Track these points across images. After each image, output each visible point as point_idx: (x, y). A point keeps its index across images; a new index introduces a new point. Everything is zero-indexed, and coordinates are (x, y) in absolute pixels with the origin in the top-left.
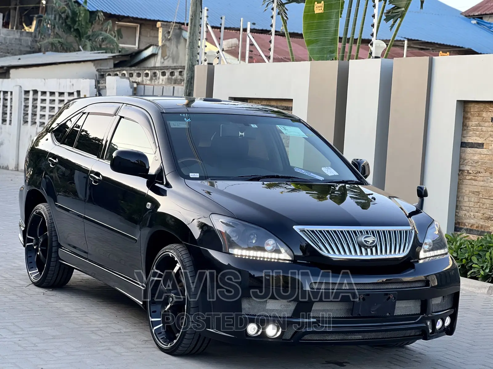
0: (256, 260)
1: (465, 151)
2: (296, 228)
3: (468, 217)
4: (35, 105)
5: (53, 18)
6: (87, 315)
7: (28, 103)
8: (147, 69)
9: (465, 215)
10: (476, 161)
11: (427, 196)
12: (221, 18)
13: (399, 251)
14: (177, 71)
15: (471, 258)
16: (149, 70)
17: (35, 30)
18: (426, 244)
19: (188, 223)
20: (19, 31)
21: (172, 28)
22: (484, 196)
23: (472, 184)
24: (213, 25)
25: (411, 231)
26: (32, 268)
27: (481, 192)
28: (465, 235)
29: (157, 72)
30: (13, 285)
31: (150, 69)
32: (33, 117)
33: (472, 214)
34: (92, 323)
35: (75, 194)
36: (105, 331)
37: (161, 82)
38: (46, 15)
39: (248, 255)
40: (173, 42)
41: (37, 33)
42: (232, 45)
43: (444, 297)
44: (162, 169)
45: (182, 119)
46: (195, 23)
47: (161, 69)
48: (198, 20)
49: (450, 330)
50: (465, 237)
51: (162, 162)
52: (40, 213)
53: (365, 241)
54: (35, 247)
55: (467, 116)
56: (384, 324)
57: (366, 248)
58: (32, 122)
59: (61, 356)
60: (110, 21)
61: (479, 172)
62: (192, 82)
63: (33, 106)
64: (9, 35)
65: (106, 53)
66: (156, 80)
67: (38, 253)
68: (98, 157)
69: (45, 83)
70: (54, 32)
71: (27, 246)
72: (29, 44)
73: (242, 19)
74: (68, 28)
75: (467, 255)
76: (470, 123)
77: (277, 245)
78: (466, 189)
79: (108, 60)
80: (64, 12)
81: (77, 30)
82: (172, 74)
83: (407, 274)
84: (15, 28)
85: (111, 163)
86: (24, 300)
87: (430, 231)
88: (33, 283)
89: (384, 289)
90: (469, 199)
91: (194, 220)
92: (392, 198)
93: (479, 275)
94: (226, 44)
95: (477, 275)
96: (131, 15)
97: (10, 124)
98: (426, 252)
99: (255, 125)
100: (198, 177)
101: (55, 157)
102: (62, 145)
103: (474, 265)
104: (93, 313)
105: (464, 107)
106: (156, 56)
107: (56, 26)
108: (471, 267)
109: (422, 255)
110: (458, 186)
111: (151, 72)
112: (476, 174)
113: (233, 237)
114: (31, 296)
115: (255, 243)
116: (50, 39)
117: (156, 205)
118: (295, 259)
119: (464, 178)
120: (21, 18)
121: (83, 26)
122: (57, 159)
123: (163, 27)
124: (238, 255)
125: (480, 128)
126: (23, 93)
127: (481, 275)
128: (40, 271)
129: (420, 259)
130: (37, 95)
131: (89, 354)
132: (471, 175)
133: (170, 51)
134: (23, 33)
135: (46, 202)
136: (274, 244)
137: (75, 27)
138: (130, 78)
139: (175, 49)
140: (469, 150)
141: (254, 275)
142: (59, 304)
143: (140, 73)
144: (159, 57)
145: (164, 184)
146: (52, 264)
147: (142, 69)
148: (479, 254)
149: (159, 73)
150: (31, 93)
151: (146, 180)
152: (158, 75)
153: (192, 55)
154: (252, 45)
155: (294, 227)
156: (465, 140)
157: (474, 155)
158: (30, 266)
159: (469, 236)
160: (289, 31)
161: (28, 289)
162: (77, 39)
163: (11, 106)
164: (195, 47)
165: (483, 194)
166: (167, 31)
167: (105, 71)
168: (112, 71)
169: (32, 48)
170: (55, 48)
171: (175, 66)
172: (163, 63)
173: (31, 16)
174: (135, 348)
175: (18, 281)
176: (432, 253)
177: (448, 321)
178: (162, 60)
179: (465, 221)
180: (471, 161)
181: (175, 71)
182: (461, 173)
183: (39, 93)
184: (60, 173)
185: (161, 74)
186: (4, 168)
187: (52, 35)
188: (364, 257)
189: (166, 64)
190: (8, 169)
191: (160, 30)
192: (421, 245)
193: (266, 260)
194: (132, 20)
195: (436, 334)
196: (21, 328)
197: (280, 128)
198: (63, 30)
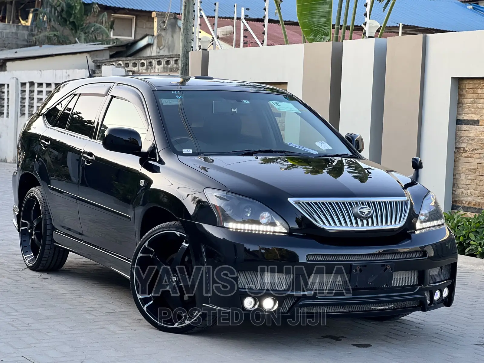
0: (251, 233)
1: (461, 129)
2: (291, 200)
3: (465, 194)
4: (32, 97)
5: (48, 11)
6: (82, 296)
7: (25, 95)
8: (142, 58)
9: (462, 193)
10: (472, 138)
11: (422, 168)
12: (215, 4)
13: (395, 222)
14: (173, 60)
15: (468, 235)
16: (144, 59)
17: (32, 23)
18: (422, 215)
19: (183, 198)
20: (15, 25)
21: (167, 18)
22: (480, 173)
23: (468, 162)
24: (208, 15)
25: (407, 202)
26: (27, 252)
27: (477, 169)
28: (462, 213)
29: (153, 61)
30: (7, 269)
31: (146, 58)
32: (30, 108)
33: (469, 191)
34: (86, 304)
35: (68, 177)
36: (99, 311)
37: (157, 71)
38: (42, 8)
39: (243, 228)
40: (168, 31)
41: (34, 26)
42: (227, 32)
43: (441, 268)
44: (154, 146)
45: (174, 97)
46: (189, 9)
47: (156, 59)
48: (192, 6)
49: (448, 302)
50: (462, 215)
51: (155, 139)
52: (33, 197)
53: (360, 212)
54: (29, 231)
55: (461, 93)
56: (382, 295)
57: (362, 219)
58: (29, 114)
59: (55, 335)
60: (106, 13)
61: (476, 150)
62: (187, 69)
63: (30, 98)
64: (6, 29)
65: (102, 44)
66: (151, 70)
67: (33, 237)
68: (90, 137)
69: (41, 75)
70: (50, 26)
71: (22, 230)
72: (26, 38)
73: (236, 4)
74: (64, 22)
75: (464, 232)
76: (466, 100)
77: (272, 218)
78: (462, 167)
79: (104, 51)
80: (59, 6)
81: (73, 23)
82: (168, 63)
83: (403, 245)
84: (11, 22)
85: (103, 143)
86: (19, 283)
87: (425, 202)
88: (29, 267)
89: (381, 260)
90: (465, 177)
91: (188, 195)
92: (390, 173)
93: (477, 252)
94: (221, 31)
95: (475, 252)
96: (127, 7)
97: (7, 116)
98: (422, 223)
99: (247, 101)
100: (191, 153)
101: (47, 139)
102: (54, 128)
103: (471, 242)
104: (88, 295)
105: (459, 84)
106: (152, 46)
107: (52, 20)
108: (469, 245)
109: (418, 225)
110: (455, 164)
111: (146, 61)
112: (472, 151)
113: (228, 210)
114: (26, 279)
115: (250, 216)
116: (47, 32)
117: (149, 182)
118: (291, 232)
119: (460, 156)
120: (17, 12)
121: (79, 19)
122: (49, 142)
123: (158, 17)
124: (232, 229)
125: (475, 104)
126: (20, 85)
127: (479, 252)
128: (35, 255)
129: (417, 230)
130: (34, 87)
131: (83, 333)
132: (468, 152)
133: (166, 41)
134: (20, 27)
135: (39, 185)
136: (269, 216)
137: (71, 20)
138: (126, 68)
139: (171, 39)
140: (465, 127)
141: (249, 249)
142: (54, 286)
143: (136, 62)
144: (155, 47)
145: (157, 161)
146: (47, 247)
147: (138, 59)
148: (476, 231)
149: (154, 62)
150: (28, 85)
151: (139, 158)
152: (154, 64)
153: (187, 41)
154: (246, 30)
155: (289, 199)
156: (461, 118)
157: (470, 132)
158: (25, 250)
159: (466, 214)
160: (284, 20)
161: (23, 272)
162: (73, 31)
163: (8, 99)
164: (189, 33)
165: (480, 171)
166: (163, 21)
167: (101, 61)
168: (108, 62)
169: (28, 42)
170: (50, 41)
171: (170, 55)
172: (159, 52)
173: (27, 9)
174: (130, 327)
175: (14, 266)
176: (428, 224)
177: (446, 292)
178: (158, 50)
179: (462, 199)
180: (467, 138)
181: (171, 60)
182: (457, 151)
183: (36, 85)
184: (52, 157)
185: (156, 63)
186: (2, 160)
187: (48, 29)
188: (360, 228)
189: (162, 53)
190: (6, 162)
191: (156, 20)
192: (417, 216)
193: (261, 232)
194: (128, 11)
195: (435, 305)
196: (14, 309)
197: (272, 103)
198: (59, 24)
